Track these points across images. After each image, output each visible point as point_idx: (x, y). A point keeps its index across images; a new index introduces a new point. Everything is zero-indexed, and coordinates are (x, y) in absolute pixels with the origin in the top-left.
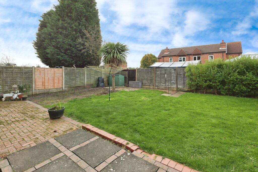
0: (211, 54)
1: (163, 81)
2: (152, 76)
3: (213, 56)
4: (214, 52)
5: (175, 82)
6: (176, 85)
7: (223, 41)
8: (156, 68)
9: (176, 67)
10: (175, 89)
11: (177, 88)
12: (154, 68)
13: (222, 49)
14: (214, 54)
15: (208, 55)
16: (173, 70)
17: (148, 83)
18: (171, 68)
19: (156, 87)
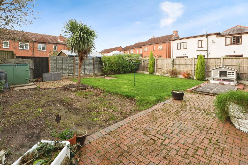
0: (55, 45)
1: (83, 69)
2: (72, 65)
3: (57, 46)
4: (58, 44)
5: (92, 69)
6: (93, 72)
7: (61, 35)
8: (76, 57)
9: (93, 57)
10: (93, 75)
11: (94, 74)
12: (73, 56)
13: (60, 41)
14: (58, 45)
15: (53, 45)
16: (91, 59)
17: (66, 73)
18: (90, 58)
19: (76, 76)
